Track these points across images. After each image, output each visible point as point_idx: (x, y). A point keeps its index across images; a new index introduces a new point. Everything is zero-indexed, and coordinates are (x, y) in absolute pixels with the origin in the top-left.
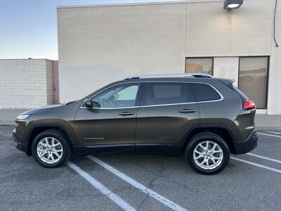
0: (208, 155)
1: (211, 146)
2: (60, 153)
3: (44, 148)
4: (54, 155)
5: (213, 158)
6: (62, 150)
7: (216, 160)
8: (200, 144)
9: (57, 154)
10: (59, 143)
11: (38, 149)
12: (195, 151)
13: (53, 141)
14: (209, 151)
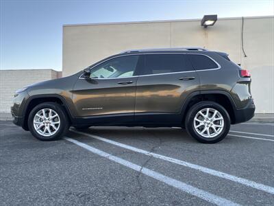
0: (209, 122)
1: (212, 113)
2: (56, 125)
3: (41, 120)
4: (51, 128)
5: (214, 126)
6: (59, 122)
7: (217, 128)
8: (200, 112)
9: (53, 126)
10: (57, 115)
11: (34, 121)
12: (195, 119)
13: (50, 113)
14: (210, 119)
